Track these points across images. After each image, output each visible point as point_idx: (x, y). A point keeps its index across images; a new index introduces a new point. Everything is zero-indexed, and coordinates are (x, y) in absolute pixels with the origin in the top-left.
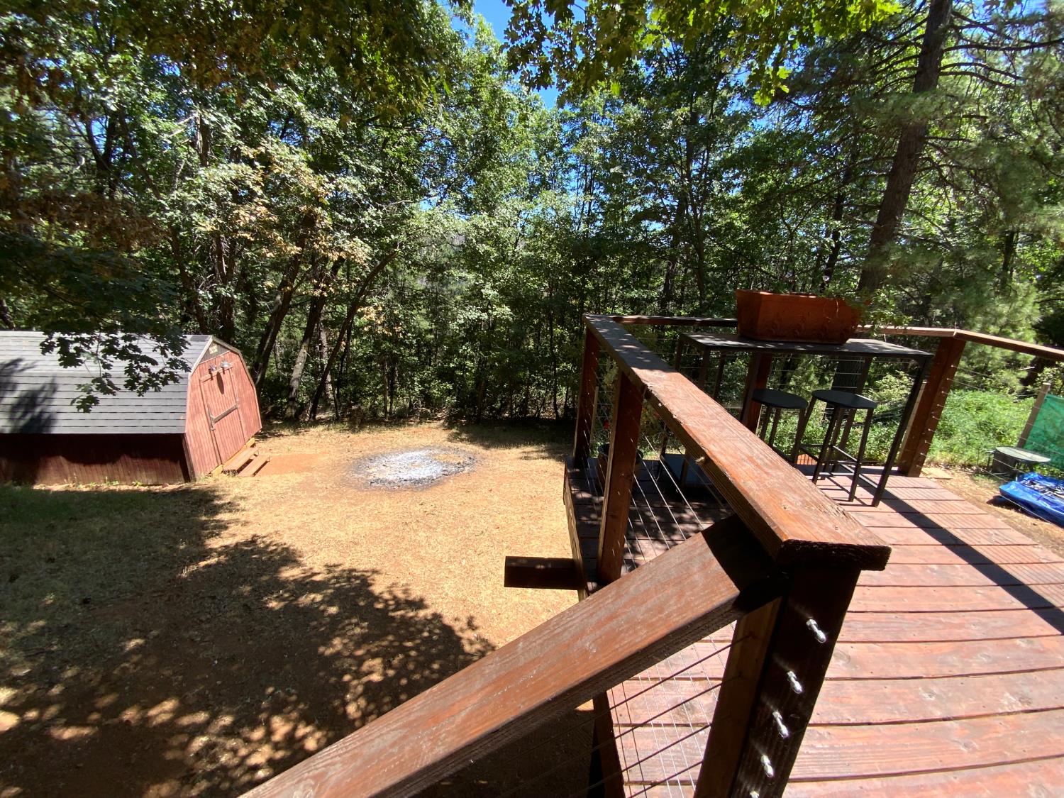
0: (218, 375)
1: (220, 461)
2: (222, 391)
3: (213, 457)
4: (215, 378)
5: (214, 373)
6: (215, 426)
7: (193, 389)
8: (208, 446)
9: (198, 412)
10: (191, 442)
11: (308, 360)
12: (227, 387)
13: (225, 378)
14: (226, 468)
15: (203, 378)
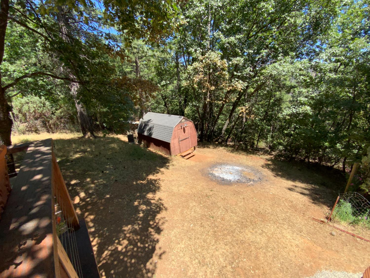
0: (184, 128)
1: (180, 152)
2: (184, 132)
3: (178, 151)
4: (183, 129)
5: (183, 127)
6: (180, 142)
7: (175, 131)
8: (177, 147)
9: (175, 138)
10: (172, 146)
11: (229, 124)
12: (186, 131)
13: (186, 129)
14: (182, 155)
15: (179, 128)
